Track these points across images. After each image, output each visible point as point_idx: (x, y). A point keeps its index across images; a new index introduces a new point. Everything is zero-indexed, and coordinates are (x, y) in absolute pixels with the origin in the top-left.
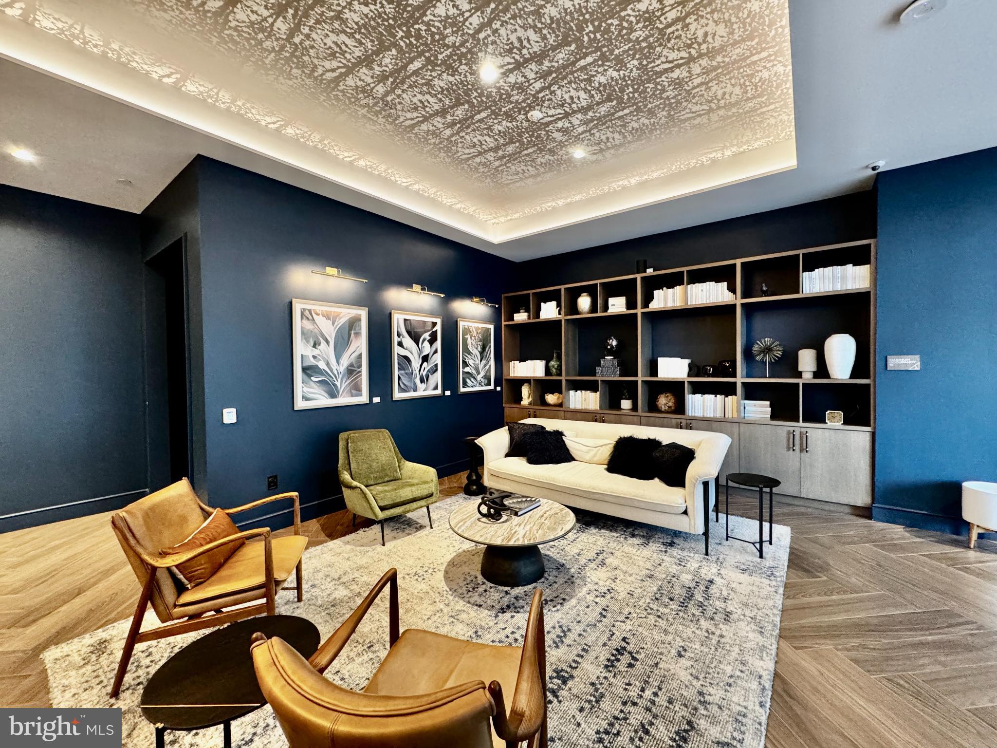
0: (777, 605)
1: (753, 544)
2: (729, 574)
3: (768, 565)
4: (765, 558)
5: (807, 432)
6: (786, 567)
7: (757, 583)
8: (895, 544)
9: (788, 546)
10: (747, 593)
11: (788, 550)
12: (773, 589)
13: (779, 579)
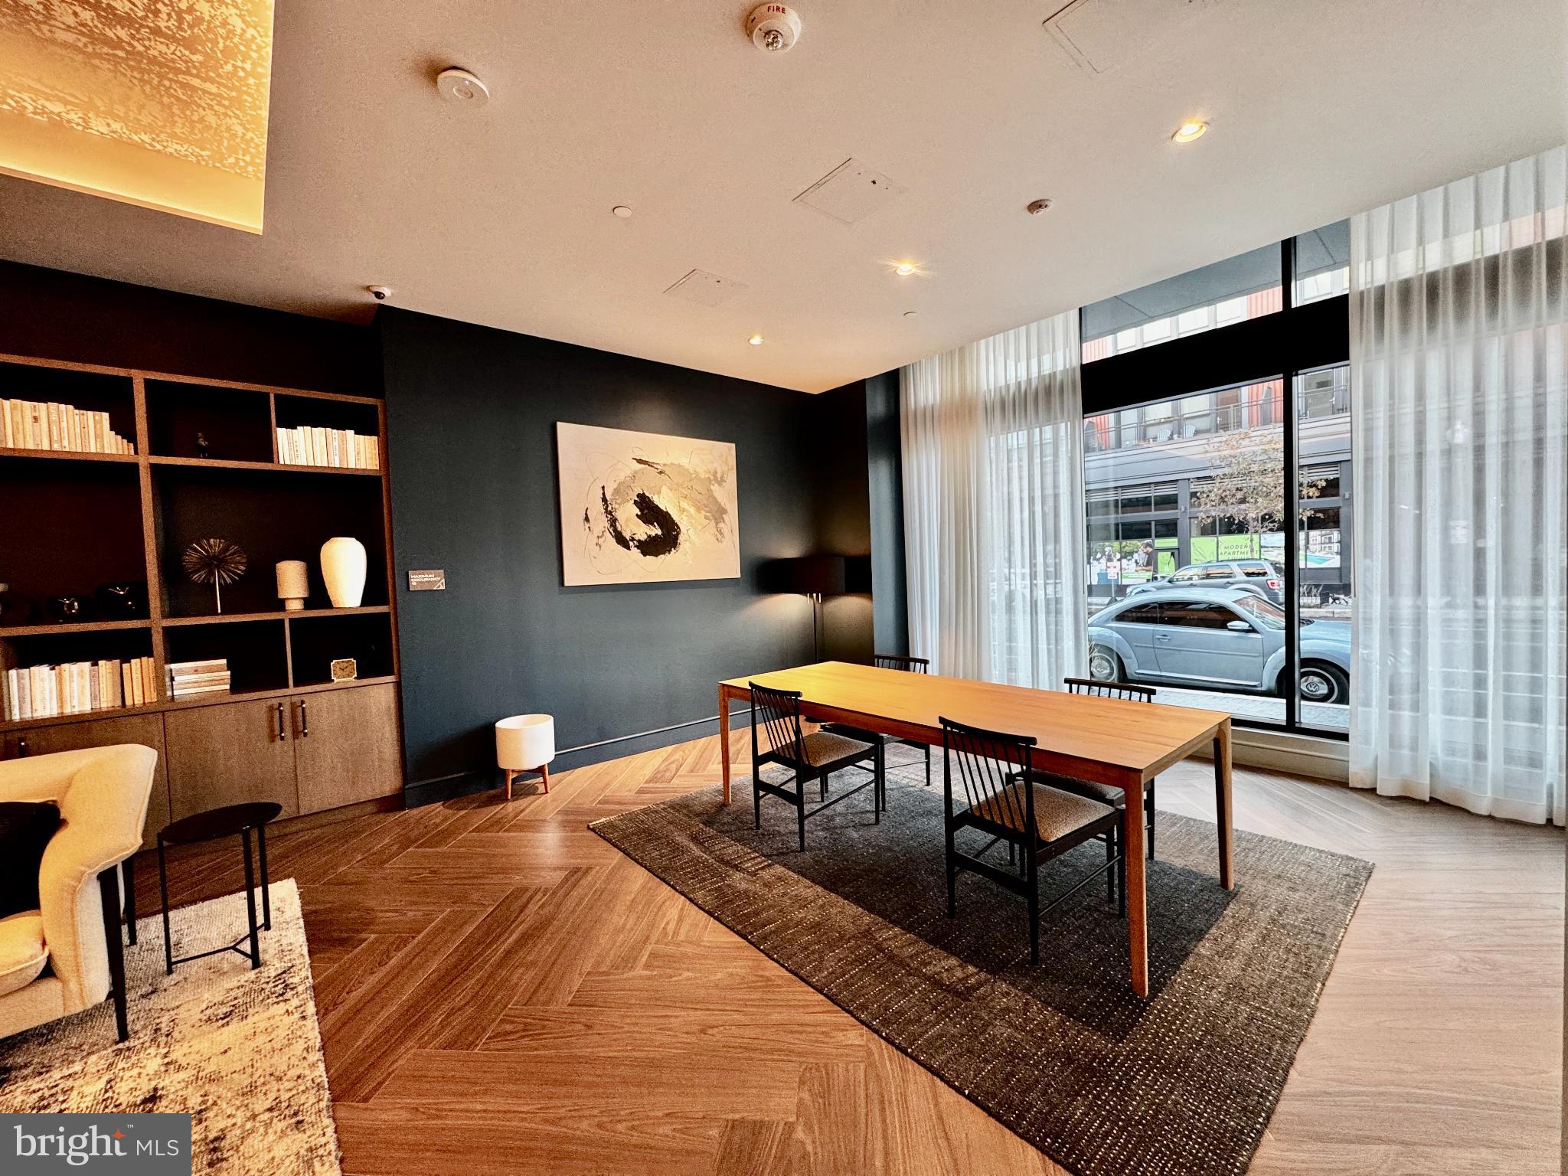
0: (310, 1043)
1: (234, 948)
2: (195, 1048)
3: (273, 974)
4: (265, 964)
5: (303, 702)
6: (307, 957)
7: (262, 1025)
8: (442, 831)
9: (299, 914)
10: (247, 1061)
11: (301, 922)
12: (297, 1015)
13: (300, 989)
